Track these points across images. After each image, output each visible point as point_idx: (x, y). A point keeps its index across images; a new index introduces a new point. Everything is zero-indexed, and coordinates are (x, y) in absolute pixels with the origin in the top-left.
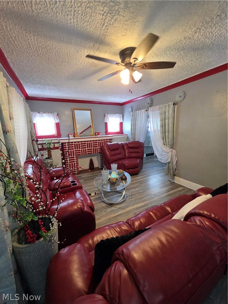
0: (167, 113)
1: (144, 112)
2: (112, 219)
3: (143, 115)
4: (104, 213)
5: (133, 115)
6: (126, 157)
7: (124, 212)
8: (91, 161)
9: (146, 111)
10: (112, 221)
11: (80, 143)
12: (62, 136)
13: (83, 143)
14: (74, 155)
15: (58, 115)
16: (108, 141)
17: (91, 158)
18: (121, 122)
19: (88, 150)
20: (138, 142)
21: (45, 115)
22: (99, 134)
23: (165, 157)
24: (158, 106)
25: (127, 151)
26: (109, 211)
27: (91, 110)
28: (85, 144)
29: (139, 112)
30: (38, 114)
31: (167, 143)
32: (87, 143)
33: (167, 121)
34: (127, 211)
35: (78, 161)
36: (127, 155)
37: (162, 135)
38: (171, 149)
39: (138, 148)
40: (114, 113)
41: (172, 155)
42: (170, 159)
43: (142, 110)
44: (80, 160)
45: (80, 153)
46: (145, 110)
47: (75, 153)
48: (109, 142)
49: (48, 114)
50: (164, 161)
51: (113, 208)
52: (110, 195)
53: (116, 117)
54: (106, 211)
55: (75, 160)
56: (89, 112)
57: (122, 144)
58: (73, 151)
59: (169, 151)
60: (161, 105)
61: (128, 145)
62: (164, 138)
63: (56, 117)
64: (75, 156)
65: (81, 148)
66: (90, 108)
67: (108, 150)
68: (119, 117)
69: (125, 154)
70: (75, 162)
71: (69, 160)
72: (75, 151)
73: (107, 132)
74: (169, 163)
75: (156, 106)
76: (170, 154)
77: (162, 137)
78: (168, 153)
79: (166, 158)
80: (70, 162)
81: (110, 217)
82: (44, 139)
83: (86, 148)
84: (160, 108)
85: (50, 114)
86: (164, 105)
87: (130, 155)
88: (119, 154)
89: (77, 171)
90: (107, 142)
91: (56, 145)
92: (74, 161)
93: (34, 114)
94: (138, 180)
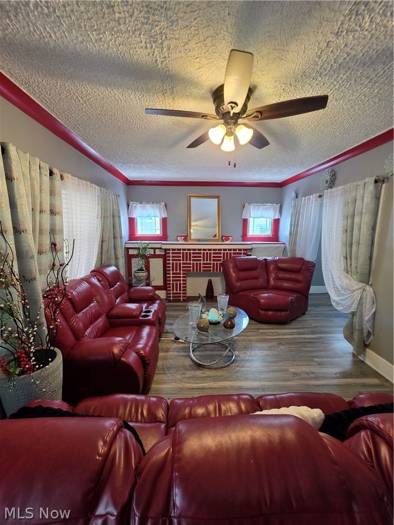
0: (358, 202)
1: (314, 199)
2: (184, 391)
3: (313, 205)
4: (179, 377)
5: (295, 206)
6: (270, 287)
7: (211, 386)
8: (210, 283)
9: (320, 196)
10: (182, 394)
11: (192, 252)
12: (168, 239)
14: (180, 270)
15: (166, 206)
16: (242, 252)
17: (210, 278)
18: (277, 218)
19: (203, 264)
20: (302, 259)
21: (148, 206)
22: (227, 238)
23: (346, 299)
24: (341, 187)
25: (273, 275)
26: (188, 376)
27: (219, 197)
28: (200, 253)
29: (305, 200)
30: (139, 205)
31: (354, 270)
32: (204, 253)
33: (357, 220)
34: (217, 387)
35: (185, 280)
36: (272, 282)
37: (345, 250)
38: (361, 285)
39: (297, 271)
40: (263, 201)
41: (361, 298)
42: (356, 306)
43: (311, 196)
44: (189, 280)
46: (318, 194)
47: (183, 267)
48: (244, 254)
49: (153, 205)
50: (341, 308)
51: (199, 373)
52: (210, 349)
53: (267, 209)
54: (184, 374)
55: (182, 279)
56: (216, 200)
57: (265, 260)
58: (180, 263)
59: (356, 287)
60: (349, 185)
61: (277, 265)
62: (347, 257)
63: (163, 210)
64: (182, 272)
65: (193, 260)
66: (216, 194)
67: (233, 268)
68: (272, 210)
69: (268, 281)
70: (182, 282)
71: (173, 277)
72: (183, 264)
73: (244, 237)
74: (353, 314)
75: (339, 188)
76: (357, 295)
77: (345, 255)
78: (354, 291)
79: (348, 302)
80: (173, 280)
81: (183, 386)
82: (138, 242)
83: (200, 260)
84: (346, 192)
85: (155, 205)
86: (356, 183)
87: (279, 283)
88: (257, 278)
89: (183, 297)
91: (158, 252)
92: (180, 280)
93: (134, 205)
94: (279, 335)
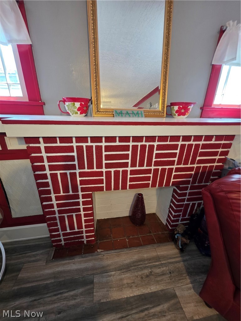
8: (140, 200)
11: (104, 144)
13: (118, 143)
14: (75, 190)
19: (133, 172)
22: (183, 109)
28: (126, 148)
32: (135, 147)
35: (90, 208)
47: (83, 182)
55: (81, 207)
58: (73, 175)
64: (80, 193)
65: (108, 166)
72: (82, 174)
83: (125, 165)
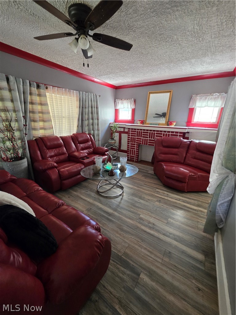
14: (135, 142)
15: (135, 101)
16: (179, 134)
19: (149, 140)
21: (125, 101)
27: (171, 91)
28: (148, 133)
45: (141, 141)
48: (180, 136)
56: (168, 94)
57: (190, 142)
58: (135, 138)
63: (132, 104)
65: (143, 137)
71: (131, 146)
73: (189, 123)
85: (128, 101)
89: (136, 159)
90: (177, 135)
91: (126, 130)
92: (135, 149)
